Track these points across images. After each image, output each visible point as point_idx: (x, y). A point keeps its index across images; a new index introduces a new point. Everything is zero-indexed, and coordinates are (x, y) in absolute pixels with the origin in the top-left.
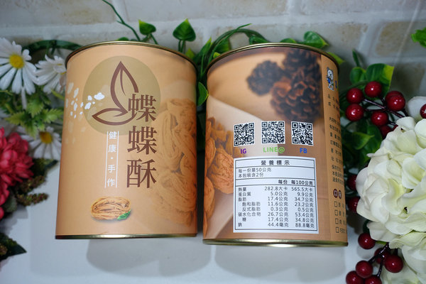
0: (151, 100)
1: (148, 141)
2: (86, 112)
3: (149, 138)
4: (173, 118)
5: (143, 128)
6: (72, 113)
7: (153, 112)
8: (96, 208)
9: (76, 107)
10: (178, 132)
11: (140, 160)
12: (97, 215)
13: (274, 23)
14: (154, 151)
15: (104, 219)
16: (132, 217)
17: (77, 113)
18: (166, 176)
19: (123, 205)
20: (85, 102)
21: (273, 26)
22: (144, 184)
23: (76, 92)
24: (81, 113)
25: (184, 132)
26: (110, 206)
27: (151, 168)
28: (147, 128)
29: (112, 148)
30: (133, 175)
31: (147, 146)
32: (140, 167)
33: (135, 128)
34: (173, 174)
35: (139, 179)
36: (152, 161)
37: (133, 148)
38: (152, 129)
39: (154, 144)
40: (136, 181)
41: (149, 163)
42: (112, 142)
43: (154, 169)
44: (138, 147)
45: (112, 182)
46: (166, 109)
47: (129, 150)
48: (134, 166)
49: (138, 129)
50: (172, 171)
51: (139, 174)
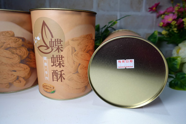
0: (60, 41)
7: (62, 47)
14: (63, 66)
27: (62, 73)
28: (59, 56)
29: (46, 64)
30: (55, 77)
31: (60, 64)
32: (57, 73)
33: (53, 55)
34: (74, 74)
35: (57, 78)
36: (63, 70)
37: (54, 65)
38: (62, 56)
39: (63, 63)
40: (56, 79)
41: (61, 71)
42: (45, 61)
43: (64, 74)
44: (56, 65)
45: (47, 78)
46: (69, 45)
47: (52, 66)
48: (54, 73)
49: (55, 56)
50: (73, 74)
51: (57, 76)
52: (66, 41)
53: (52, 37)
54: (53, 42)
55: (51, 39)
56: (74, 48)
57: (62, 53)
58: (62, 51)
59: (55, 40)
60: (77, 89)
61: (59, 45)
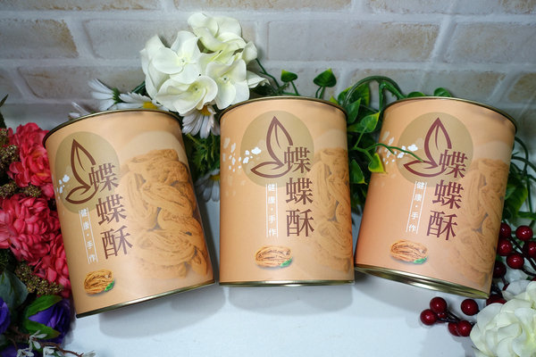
0: (306, 152)
1: (304, 192)
2: (244, 166)
3: (306, 189)
4: (327, 167)
5: (299, 179)
6: (230, 168)
7: (308, 163)
8: (260, 256)
9: (234, 161)
10: (332, 181)
11: (298, 210)
12: (261, 263)
13: (414, 68)
14: (311, 201)
15: (268, 267)
16: (293, 264)
17: (235, 166)
18: (322, 225)
19: (285, 253)
20: (243, 156)
21: (413, 71)
22: (303, 233)
23: (233, 147)
24: (240, 167)
25: (338, 181)
26: (273, 254)
27: (309, 217)
28: (303, 179)
29: (272, 200)
30: (292, 225)
31: (304, 197)
32: (298, 216)
33: (291, 179)
34: (330, 223)
35: (298, 228)
36: (309, 211)
37: (291, 199)
38: (308, 179)
39: (310, 194)
40: (296, 231)
41: (306, 212)
42: (271, 194)
43: (311, 218)
44: (296, 198)
45: (273, 232)
46: (320, 160)
47: (288, 201)
48: (293, 216)
49: (295, 180)
50: (329, 220)
51: (298, 223)
52: (316, 152)
53: (291, 143)
54: (293, 153)
55: (289, 148)
56: (328, 167)
57: (308, 175)
58: (309, 170)
59: (297, 149)
60: (335, 257)
61: (304, 158)
